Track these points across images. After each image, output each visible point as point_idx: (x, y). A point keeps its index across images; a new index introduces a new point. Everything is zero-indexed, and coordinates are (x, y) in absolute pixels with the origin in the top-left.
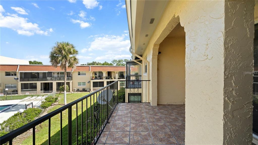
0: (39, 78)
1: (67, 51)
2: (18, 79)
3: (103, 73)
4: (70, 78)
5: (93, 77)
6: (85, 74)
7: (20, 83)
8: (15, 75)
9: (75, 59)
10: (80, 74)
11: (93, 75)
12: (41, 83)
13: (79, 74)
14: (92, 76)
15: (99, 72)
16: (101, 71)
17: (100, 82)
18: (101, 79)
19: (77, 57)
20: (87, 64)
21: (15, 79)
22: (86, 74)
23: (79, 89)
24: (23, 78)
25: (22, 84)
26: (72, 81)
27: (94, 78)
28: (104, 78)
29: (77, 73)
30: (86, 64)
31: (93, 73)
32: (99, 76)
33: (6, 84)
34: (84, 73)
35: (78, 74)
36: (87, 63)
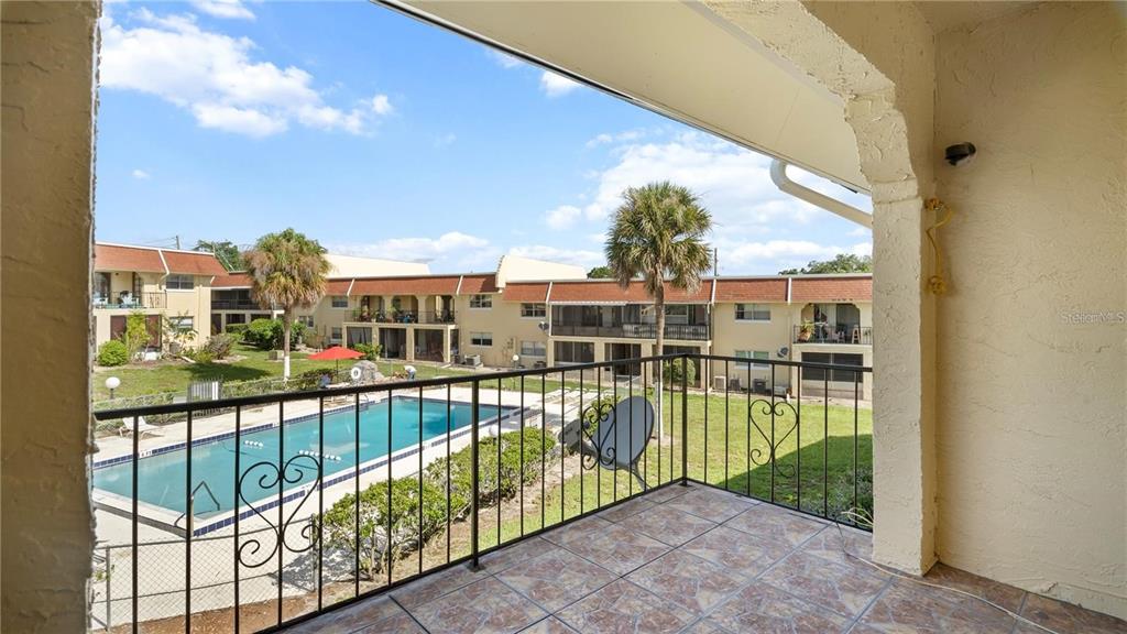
0: (601, 325)
1: (660, 221)
2: (546, 326)
3: (858, 311)
4: (701, 330)
5: (804, 331)
6: (767, 316)
7: (552, 339)
8: (543, 313)
9: (693, 251)
10: (743, 313)
11: (802, 320)
12: (607, 345)
13: (740, 315)
14: (798, 323)
15: (838, 304)
16: (848, 301)
17: (839, 357)
18: (847, 340)
19: (705, 240)
20: (808, 269)
21: (541, 325)
22: (772, 314)
23: (737, 381)
24: (561, 324)
25: (556, 343)
26: (709, 343)
27: (809, 335)
28: (863, 338)
29: (732, 311)
30: (802, 270)
31: (803, 311)
32: (840, 327)
33: (522, 342)
34: (762, 309)
35: (734, 315)
36: (809, 266)
